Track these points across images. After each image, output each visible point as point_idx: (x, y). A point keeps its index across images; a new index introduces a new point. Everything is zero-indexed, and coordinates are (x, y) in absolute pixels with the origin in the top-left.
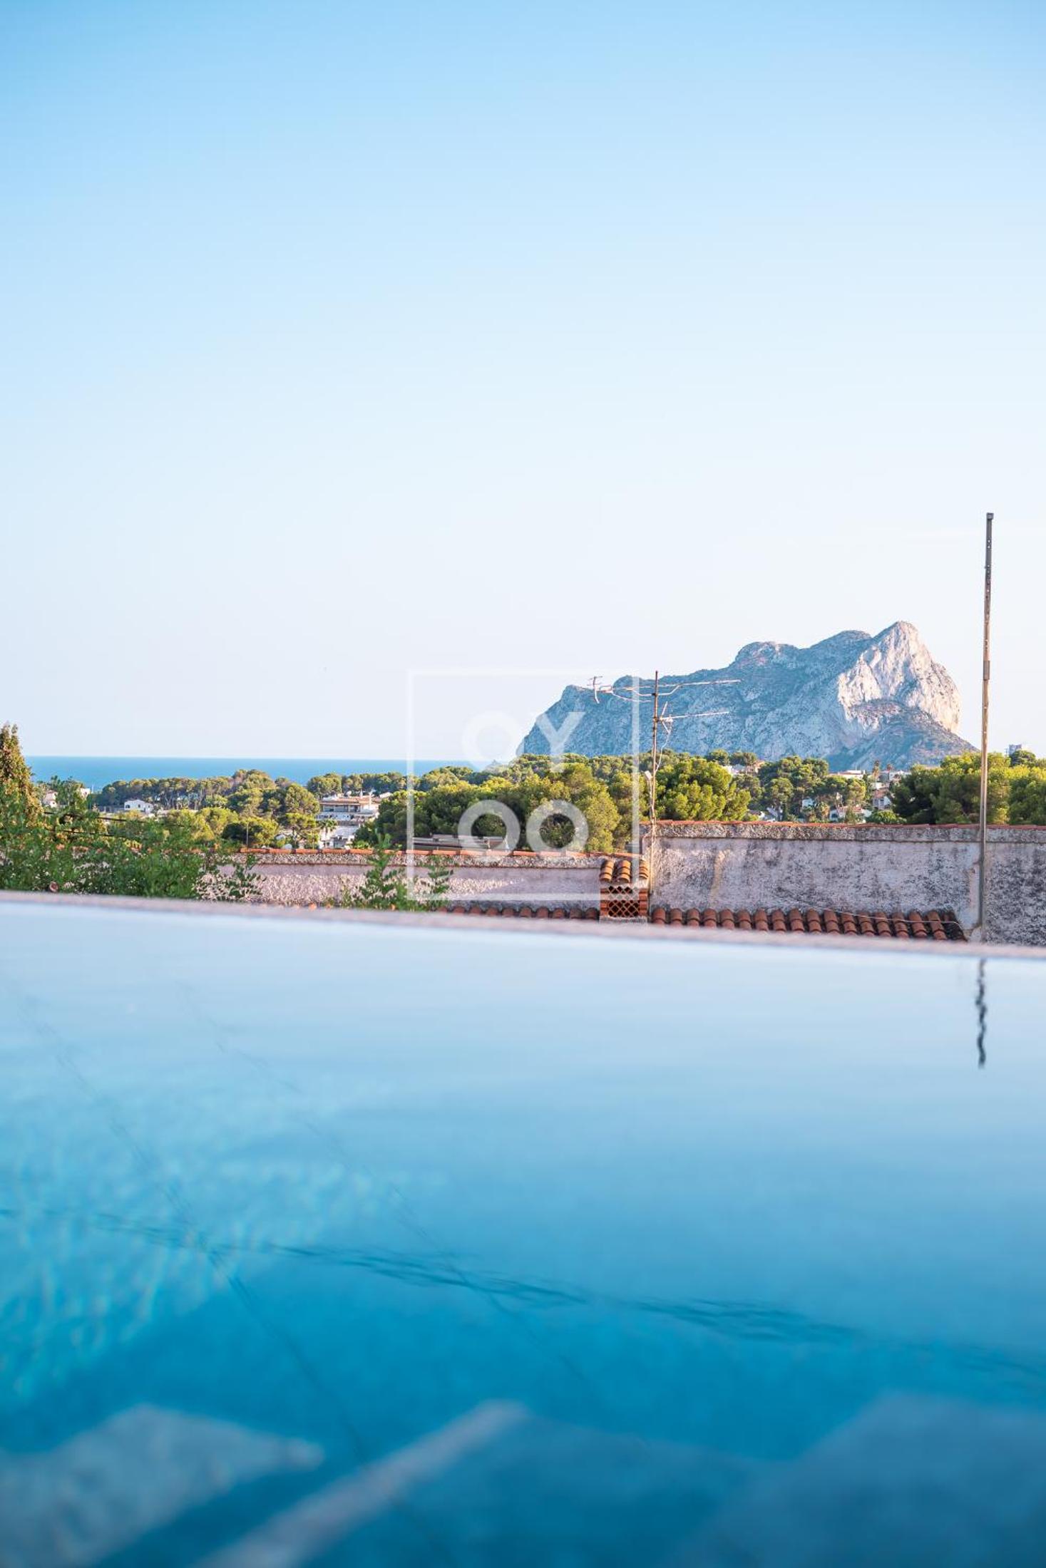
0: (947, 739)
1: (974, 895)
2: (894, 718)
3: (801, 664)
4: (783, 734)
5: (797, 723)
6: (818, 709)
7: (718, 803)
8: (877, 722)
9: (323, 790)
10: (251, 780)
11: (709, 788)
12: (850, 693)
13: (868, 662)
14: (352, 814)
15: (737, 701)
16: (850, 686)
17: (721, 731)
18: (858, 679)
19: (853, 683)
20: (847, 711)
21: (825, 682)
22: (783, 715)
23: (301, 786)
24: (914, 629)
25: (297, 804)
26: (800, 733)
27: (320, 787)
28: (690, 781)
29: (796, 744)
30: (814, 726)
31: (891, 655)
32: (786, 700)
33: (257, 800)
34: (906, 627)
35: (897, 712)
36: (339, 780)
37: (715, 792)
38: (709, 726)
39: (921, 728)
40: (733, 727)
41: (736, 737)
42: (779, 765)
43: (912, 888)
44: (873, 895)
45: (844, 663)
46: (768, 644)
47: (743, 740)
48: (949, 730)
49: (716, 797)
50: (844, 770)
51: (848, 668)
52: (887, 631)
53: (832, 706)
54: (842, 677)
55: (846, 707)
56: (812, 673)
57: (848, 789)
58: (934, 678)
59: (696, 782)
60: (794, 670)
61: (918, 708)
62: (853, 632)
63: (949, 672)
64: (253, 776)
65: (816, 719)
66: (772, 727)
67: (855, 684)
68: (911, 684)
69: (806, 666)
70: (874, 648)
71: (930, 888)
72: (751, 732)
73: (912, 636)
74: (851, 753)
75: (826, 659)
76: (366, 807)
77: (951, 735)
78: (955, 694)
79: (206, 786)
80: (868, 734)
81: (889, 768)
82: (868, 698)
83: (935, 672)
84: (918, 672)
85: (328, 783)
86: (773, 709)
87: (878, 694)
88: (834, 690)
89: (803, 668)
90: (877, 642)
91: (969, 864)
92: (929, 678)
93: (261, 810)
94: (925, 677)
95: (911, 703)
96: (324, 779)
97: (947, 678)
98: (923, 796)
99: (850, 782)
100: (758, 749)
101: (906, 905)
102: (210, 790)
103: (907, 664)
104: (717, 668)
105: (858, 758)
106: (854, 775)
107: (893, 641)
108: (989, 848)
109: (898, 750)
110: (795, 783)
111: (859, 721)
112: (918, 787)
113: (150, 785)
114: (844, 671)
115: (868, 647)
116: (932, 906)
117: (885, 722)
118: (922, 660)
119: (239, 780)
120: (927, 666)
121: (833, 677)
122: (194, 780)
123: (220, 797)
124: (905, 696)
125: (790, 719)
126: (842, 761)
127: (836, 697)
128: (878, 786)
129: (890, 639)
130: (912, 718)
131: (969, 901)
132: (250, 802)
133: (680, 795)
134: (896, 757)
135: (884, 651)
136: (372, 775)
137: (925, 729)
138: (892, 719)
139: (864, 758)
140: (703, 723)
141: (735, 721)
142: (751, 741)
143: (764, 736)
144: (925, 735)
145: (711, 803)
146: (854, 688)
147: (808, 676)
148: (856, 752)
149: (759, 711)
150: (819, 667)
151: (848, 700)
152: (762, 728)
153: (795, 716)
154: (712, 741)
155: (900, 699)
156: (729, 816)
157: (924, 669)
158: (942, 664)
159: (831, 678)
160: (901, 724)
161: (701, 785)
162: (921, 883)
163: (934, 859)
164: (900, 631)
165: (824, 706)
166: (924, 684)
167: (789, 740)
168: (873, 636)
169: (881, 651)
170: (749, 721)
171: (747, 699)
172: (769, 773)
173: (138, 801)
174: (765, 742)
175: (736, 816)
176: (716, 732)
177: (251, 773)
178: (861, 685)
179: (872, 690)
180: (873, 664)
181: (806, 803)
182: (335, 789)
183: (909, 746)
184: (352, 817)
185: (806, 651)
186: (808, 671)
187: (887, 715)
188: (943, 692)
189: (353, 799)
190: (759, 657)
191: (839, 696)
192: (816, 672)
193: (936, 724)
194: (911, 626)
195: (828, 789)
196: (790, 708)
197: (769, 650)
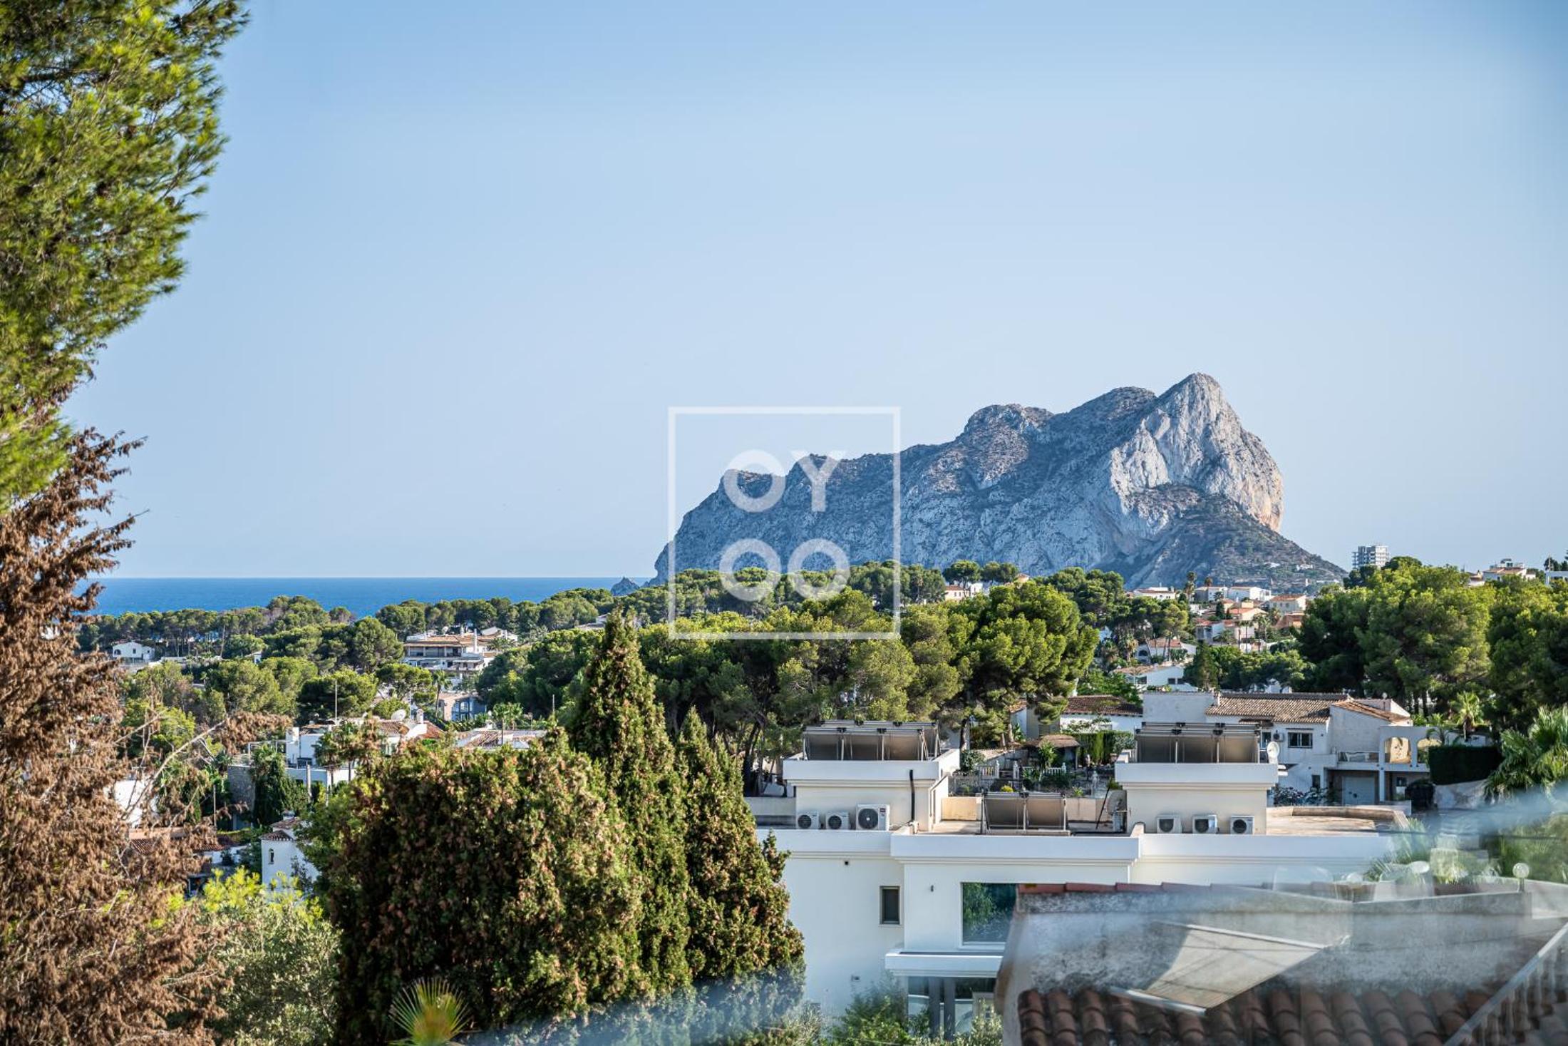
0: (1266, 539)
2: (1191, 510)
3: (1057, 436)
4: (1034, 535)
5: (1053, 519)
6: (1082, 499)
7: (1055, 645)
8: (1166, 516)
9: (399, 624)
10: (296, 612)
11: (1042, 623)
12: (1128, 476)
13: (1152, 431)
14: (450, 659)
15: (969, 489)
16: (1128, 465)
17: (946, 531)
18: (1138, 456)
19: (1131, 461)
20: (1123, 500)
21: (1093, 460)
22: (1033, 508)
23: (373, 619)
24: (1215, 384)
25: (372, 647)
26: (1058, 533)
27: (395, 620)
28: (1014, 615)
29: (1053, 550)
30: (1077, 524)
31: (1184, 422)
32: (1038, 487)
33: (314, 642)
34: (1204, 381)
35: (1194, 502)
36: (422, 611)
37: (1050, 629)
38: (929, 525)
39: (1228, 524)
40: (963, 525)
41: (967, 539)
45: (1118, 434)
46: (1010, 407)
47: (978, 544)
48: (1268, 526)
49: (1051, 636)
50: (1142, 587)
51: (1125, 440)
52: (1177, 388)
53: (1102, 495)
54: (1115, 452)
55: (1122, 495)
56: (1074, 448)
57: (1163, 615)
58: (1246, 454)
59: (1022, 615)
60: (1048, 445)
61: (1223, 496)
62: (1130, 390)
63: (1265, 444)
64: (298, 606)
65: (1080, 513)
66: (1019, 526)
67: (1134, 463)
68: (1214, 462)
69: (1065, 439)
70: (1160, 412)
72: (989, 533)
73: (1212, 394)
74: (1130, 560)
75: (1092, 427)
76: (469, 650)
77: (1271, 533)
78: (1275, 475)
79: (231, 621)
80: (1156, 531)
81: (1207, 584)
82: (1152, 484)
83: (1246, 444)
84: (1223, 445)
85: (406, 612)
86: (1019, 500)
87: (1166, 479)
88: (1105, 471)
89: (1061, 442)
90: (1164, 404)
92: (1238, 453)
93: (318, 657)
94: (1232, 452)
95: (1214, 489)
96: (398, 609)
97: (1264, 454)
98: (1343, 629)
100: (999, 557)
102: (236, 627)
103: (1207, 433)
104: (938, 442)
105: (1141, 567)
107: (1186, 401)
109: (1197, 556)
110: (1082, 606)
111: (1141, 514)
112: (1335, 617)
113: (151, 622)
114: (1118, 445)
115: (1152, 410)
117: (1177, 516)
118: (1228, 428)
119: (277, 613)
120: (1236, 436)
121: (1103, 454)
122: (215, 612)
123: (253, 637)
124: (1204, 479)
125: (1044, 513)
127: (1108, 483)
129: (1183, 399)
130: (1216, 511)
132: (304, 645)
133: (1002, 635)
134: (1194, 566)
135: (1174, 417)
136: (468, 603)
137: (1234, 526)
138: (1186, 513)
139: (1148, 567)
140: (921, 520)
141: (966, 518)
142: (989, 544)
143: (1007, 537)
144: (1233, 534)
145: (1045, 645)
146: (1133, 469)
147: (1068, 452)
148: (1137, 559)
149: (1000, 502)
150: (1084, 438)
151: (1124, 485)
152: (1003, 527)
153: (1050, 510)
154: (934, 546)
155: (1198, 482)
156: (1070, 665)
157: (1231, 440)
158: (1255, 433)
159: (1099, 455)
160: (1200, 519)
161: (1030, 619)
164: (1197, 387)
165: (1091, 495)
166: (1231, 462)
167: (1042, 543)
168: (1157, 395)
169: (1170, 415)
170: (986, 516)
171: (983, 486)
173: (133, 644)
174: (1009, 546)
175: (1079, 663)
176: (939, 534)
177: (294, 601)
178: (1143, 464)
179: (1158, 472)
180: (1159, 436)
181: (1101, 636)
182: (416, 623)
183: (1212, 549)
184: (450, 664)
185: (1064, 417)
186: (1068, 445)
187: (1182, 507)
188: (1259, 472)
189: (452, 639)
190: (999, 425)
191: (1113, 480)
192: (1078, 447)
193: (1249, 517)
194: (1211, 380)
195: (1132, 615)
196: (1044, 497)
197: (1012, 417)
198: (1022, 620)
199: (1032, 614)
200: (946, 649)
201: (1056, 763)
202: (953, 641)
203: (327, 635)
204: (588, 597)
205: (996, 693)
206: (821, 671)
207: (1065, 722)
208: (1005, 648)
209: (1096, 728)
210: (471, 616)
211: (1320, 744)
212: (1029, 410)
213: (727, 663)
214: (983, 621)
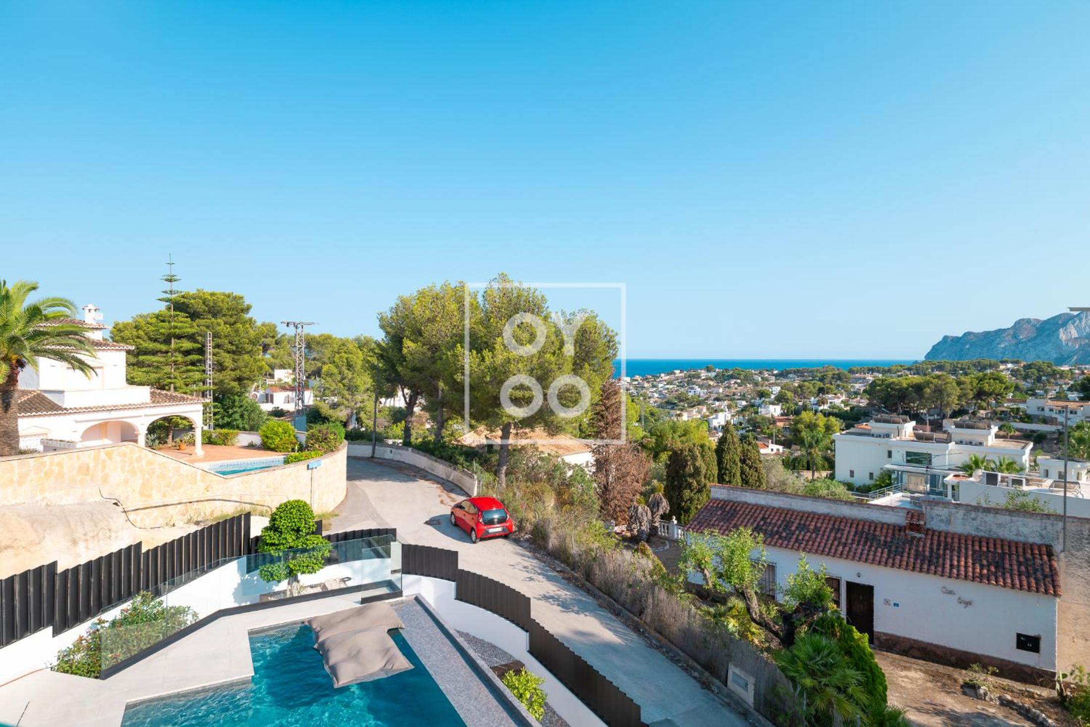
1: (1061, 540)
3: (1043, 325)
6: (1050, 341)
8: (1078, 345)
12: (1065, 335)
13: (1073, 324)
15: (1015, 339)
16: (1065, 333)
18: (1068, 330)
20: (1063, 342)
21: (1054, 332)
23: (846, 372)
30: (1048, 347)
31: (1084, 321)
42: (1032, 364)
43: (1034, 535)
44: (1016, 535)
45: (1062, 325)
46: (1028, 319)
50: (1061, 365)
51: (1064, 326)
52: (1082, 313)
53: (1057, 340)
54: (1061, 330)
55: (1063, 340)
56: (1048, 329)
60: (1040, 328)
62: (1067, 313)
65: (1049, 345)
70: (1075, 319)
71: (1042, 536)
74: (1065, 358)
75: (1054, 323)
80: (1073, 350)
82: (1073, 337)
87: (1076, 336)
88: (1058, 334)
89: (1044, 327)
90: (1077, 317)
91: (1059, 529)
99: (1063, 371)
101: (1031, 540)
104: (1006, 328)
106: (1065, 368)
107: (1085, 316)
108: (1068, 524)
109: (1088, 355)
110: (1039, 371)
111: (1069, 345)
115: (1073, 318)
116: (1042, 542)
117: (1081, 345)
121: (1057, 330)
125: (1039, 345)
126: (1061, 361)
127: (1058, 337)
128: (1077, 371)
129: (1083, 316)
131: (1059, 542)
135: (1081, 320)
138: (1084, 344)
143: (1027, 352)
146: (1067, 334)
147: (1046, 330)
148: (1067, 358)
150: (1051, 326)
151: (1064, 338)
155: (1088, 337)
162: (1038, 533)
163: (1043, 525)
165: (1053, 340)
167: (1037, 354)
168: (1074, 315)
169: (1079, 320)
171: (1019, 339)
172: (1028, 367)
174: (1027, 355)
178: (1070, 332)
179: (1075, 334)
180: (1075, 325)
181: (1044, 378)
186: (1046, 328)
187: (1082, 343)
190: (1025, 323)
191: (1060, 336)
192: (1050, 329)
195: (1054, 374)
196: (1039, 341)
197: (1028, 321)
198: (992, 381)
199: (995, 379)
200: (969, 387)
201: (1001, 414)
202: (972, 385)
203: (834, 374)
204: (901, 366)
205: (984, 398)
206: (935, 392)
207: (1006, 405)
208: (986, 387)
209: (1015, 406)
210: (871, 370)
211: (1079, 413)
212: (1034, 320)
213: (910, 389)
214: (981, 380)
